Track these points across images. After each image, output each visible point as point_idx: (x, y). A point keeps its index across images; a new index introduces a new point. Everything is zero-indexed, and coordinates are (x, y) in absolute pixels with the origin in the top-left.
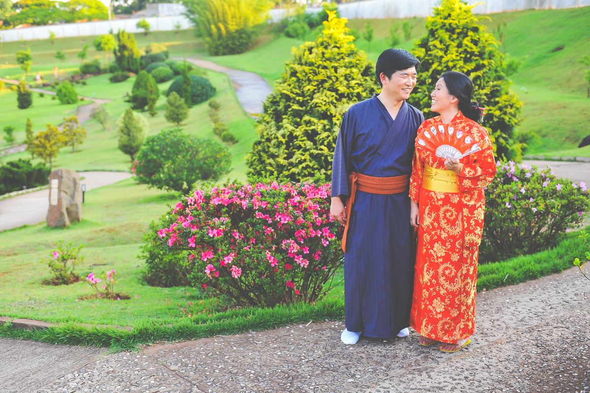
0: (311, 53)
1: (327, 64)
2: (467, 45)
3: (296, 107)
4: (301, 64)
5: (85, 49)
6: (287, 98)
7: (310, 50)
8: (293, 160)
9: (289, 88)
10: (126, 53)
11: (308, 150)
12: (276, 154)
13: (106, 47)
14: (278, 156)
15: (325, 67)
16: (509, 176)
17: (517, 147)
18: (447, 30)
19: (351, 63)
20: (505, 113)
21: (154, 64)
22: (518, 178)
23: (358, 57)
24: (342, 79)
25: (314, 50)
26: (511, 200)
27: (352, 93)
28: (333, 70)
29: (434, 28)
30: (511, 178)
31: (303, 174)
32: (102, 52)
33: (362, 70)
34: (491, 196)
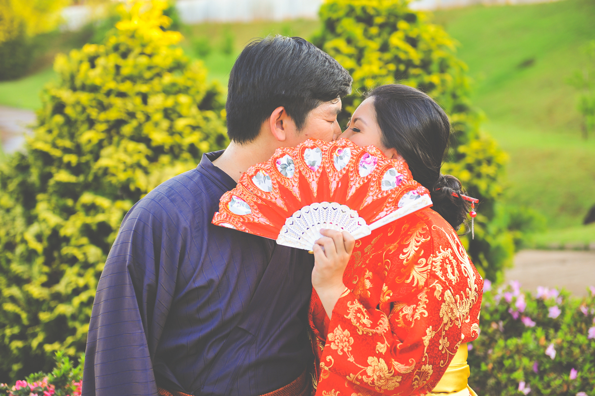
0: (93, 66)
1: (126, 87)
2: (397, 48)
3: (63, 176)
4: (74, 89)
6: (46, 158)
7: (92, 61)
8: (61, 287)
9: (49, 138)
11: (93, 265)
12: (25, 276)
14: (28, 281)
15: (122, 95)
16: (516, 316)
17: (505, 240)
18: (359, 20)
19: (174, 85)
20: (479, 176)
22: (533, 320)
23: (189, 74)
24: (158, 117)
25: (100, 62)
26: (528, 375)
27: (180, 146)
28: (138, 100)
29: (334, 16)
30: (519, 320)
31: (82, 317)
33: (200, 98)
34: (484, 367)
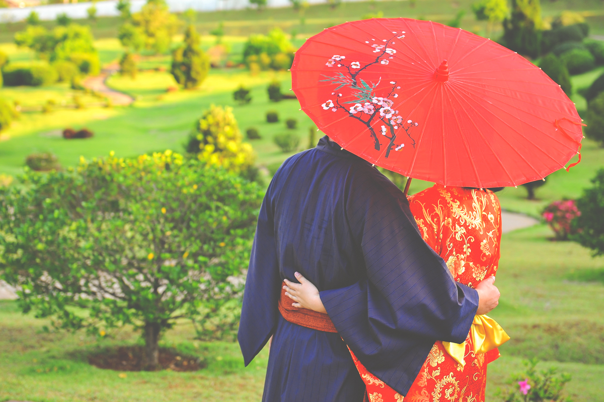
5: (459, 16)
10: (522, 24)
13: (492, 15)
21: (565, 45)
32: (484, 23)
